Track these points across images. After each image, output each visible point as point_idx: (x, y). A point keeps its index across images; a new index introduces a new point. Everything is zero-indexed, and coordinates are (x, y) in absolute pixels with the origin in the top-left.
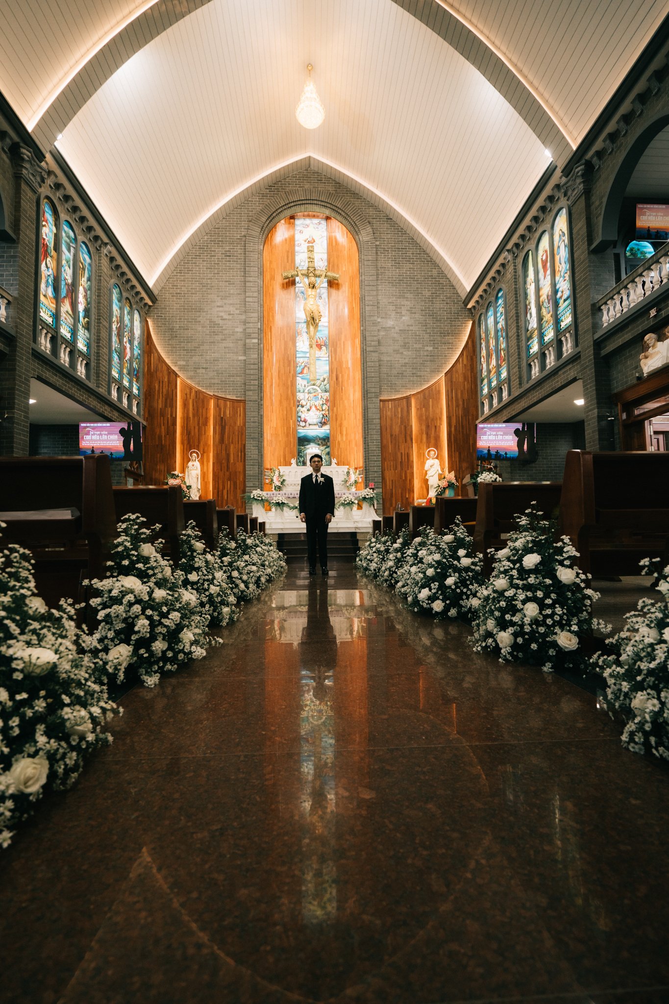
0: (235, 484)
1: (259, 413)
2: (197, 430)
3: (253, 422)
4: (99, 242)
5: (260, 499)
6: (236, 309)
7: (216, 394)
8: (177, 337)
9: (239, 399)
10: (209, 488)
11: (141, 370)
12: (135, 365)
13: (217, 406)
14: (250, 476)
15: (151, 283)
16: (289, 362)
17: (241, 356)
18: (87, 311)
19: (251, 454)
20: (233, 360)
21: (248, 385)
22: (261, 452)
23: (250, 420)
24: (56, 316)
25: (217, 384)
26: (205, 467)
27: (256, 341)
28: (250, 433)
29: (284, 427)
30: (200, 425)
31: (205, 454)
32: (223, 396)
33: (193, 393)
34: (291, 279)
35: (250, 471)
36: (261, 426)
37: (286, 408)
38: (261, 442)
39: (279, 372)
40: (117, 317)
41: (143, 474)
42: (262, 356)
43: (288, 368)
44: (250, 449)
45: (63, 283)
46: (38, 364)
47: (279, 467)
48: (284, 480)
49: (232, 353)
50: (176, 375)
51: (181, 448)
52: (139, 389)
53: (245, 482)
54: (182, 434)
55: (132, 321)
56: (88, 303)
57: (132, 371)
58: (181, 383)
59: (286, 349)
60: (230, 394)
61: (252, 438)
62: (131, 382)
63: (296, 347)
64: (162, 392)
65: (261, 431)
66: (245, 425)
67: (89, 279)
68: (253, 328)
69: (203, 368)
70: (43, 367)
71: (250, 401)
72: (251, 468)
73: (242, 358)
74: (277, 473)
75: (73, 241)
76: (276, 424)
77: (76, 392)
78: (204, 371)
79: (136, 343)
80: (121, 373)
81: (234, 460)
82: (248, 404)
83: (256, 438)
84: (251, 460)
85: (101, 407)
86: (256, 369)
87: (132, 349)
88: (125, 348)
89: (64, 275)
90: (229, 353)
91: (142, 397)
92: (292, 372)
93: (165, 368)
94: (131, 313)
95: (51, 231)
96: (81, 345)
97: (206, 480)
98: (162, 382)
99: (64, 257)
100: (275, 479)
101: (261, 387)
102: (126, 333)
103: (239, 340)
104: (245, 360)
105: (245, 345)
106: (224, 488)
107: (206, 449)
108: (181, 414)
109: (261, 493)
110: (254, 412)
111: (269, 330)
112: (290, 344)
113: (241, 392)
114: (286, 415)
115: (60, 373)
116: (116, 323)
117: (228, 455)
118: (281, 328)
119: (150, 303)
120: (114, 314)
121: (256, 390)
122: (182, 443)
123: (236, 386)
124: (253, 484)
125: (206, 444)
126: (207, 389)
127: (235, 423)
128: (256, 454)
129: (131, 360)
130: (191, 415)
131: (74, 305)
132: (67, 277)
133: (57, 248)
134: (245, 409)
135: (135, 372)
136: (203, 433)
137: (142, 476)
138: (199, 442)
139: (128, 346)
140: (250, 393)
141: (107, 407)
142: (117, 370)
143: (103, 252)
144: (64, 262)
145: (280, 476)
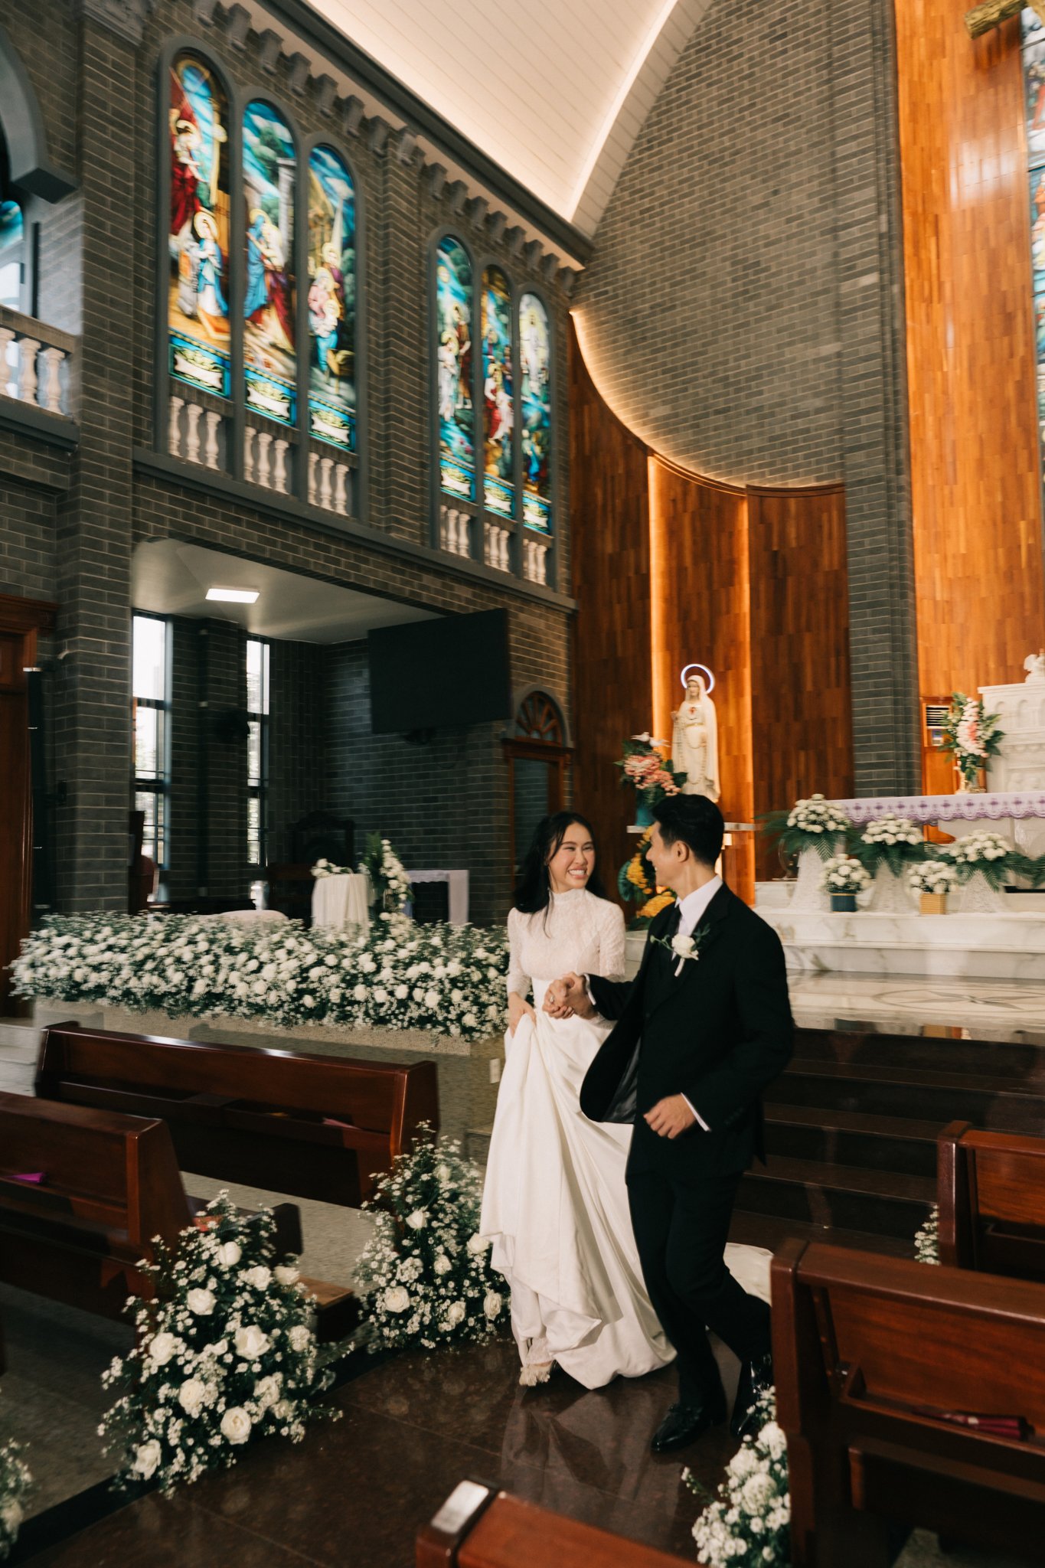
0: (821, 759)
1: (889, 516)
2: (705, 605)
3: (872, 552)
4: (380, 134)
5: (818, 829)
6: (810, 196)
7: (756, 483)
8: (644, 339)
9: (825, 483)
10: (743, 776)
11: (555, 461)
12: (530, 447)
13: (759, 519)
14: (866, 731)
15: (566, 206)
16: (1009, 318)
17: (829, 342)
18: (345, 333)
19: (869, 658)
20: (805, 363)
21: (850, 433)
22: (904, 648)
23: (861, 544)
24: (233, 364)
25: (760, 450)
26: (732, 714)
27: (871, 279)
28: (862, 588)
29: (995, 547)
30: (716, 586)
31: (730, 673)
32: (778, 484)
33: (693, 498)
34: (1003, 25)
35: (867, 713)
36: (901, 559)
37: (1003, 480)
38: (904, 613)
39: (972, 360)
40: (458, 327)
41: (570, 744)
42: (898, 325)
43: (1006, 340)
44: (863, 642)
45: (255, 270)
46: (172, 501)
47: (981, 690)
48: (997, 734)
49: (802, 341)
50: (647, 451)
51: (665, 663)
52: (548, 513)
53: (850, 750)
54: (667, 620)
55: (513, 328)
56: (347, 308)
57: (520, 464)
58: (661, 471)
59: (993, 277)
60: (797, 475)
61: (870, 605)
62: (516, 500)
63: (1033, 257)
64: (613, 511)
65: (902, 577)
66: (844, 564)
67: (348, 243)
68: (859, 240)
69: (717, 412)
70: (188, 506)
71: (860, 482)
72: (867, 704)
73: (829, 349)
74: (970, 712)
75: (288, 151)
76: (968, 541)
77: (312, 555)
78: (720, 420)
79: (531, 387)
80: (476, 479)
81: (815, 683)
82: (853, 493)
83: (882, 604)
84: (869, 676)
85: (407, 583)
86: (874, 374)
87: (517, 405)
88: (491, 408)
89: (257, 247)
90: (790, 344)
91: (561, 533)
92: (1021, 351)
93: (617, 438)
94: (509, 310)
95: (206, 138)
96: (330, 426)
97: (735, 753)
98: (613, 478)
99: (255, 200)
100: (963, 733)
101: (897, 429)
102: (491, 368)
103: (818, 294)
104: (839, 355)
105: (838, 305)
106: (787, 774)
107: (733, 653)
108: (662, 562)
109: (820, 809)
110: (874, 516)
111: (930, 230)
112: (1011, 256)
113: (832, 459)
114: (1003, 504)
115: (251, 512)
116: (454, 345)
117: (797, 669)
118: (973, 210)
119: (577, 266)
120: (448, 319)
121: (877, 444)
122: (668, 646)
123: (817, 445)
124: (879, 757)
125: (734, 643)
126: (730, 473)
127: (816, 564)
128: (884, 657)
129: (514, 437)
130: (688, 560)
131: (295, 323)
132: (268, 253)
133: (229, 177)
134: (843, 512)
135: (535, 468)
136: (724, 609)
137: (569, 750)
138: (713, 639)
139: (503, 400)
140: (860, 457)
141: (427, 579)
142: (458, 472)
143: (395, 156)
144: (256, 214)
145: (983, 720)
